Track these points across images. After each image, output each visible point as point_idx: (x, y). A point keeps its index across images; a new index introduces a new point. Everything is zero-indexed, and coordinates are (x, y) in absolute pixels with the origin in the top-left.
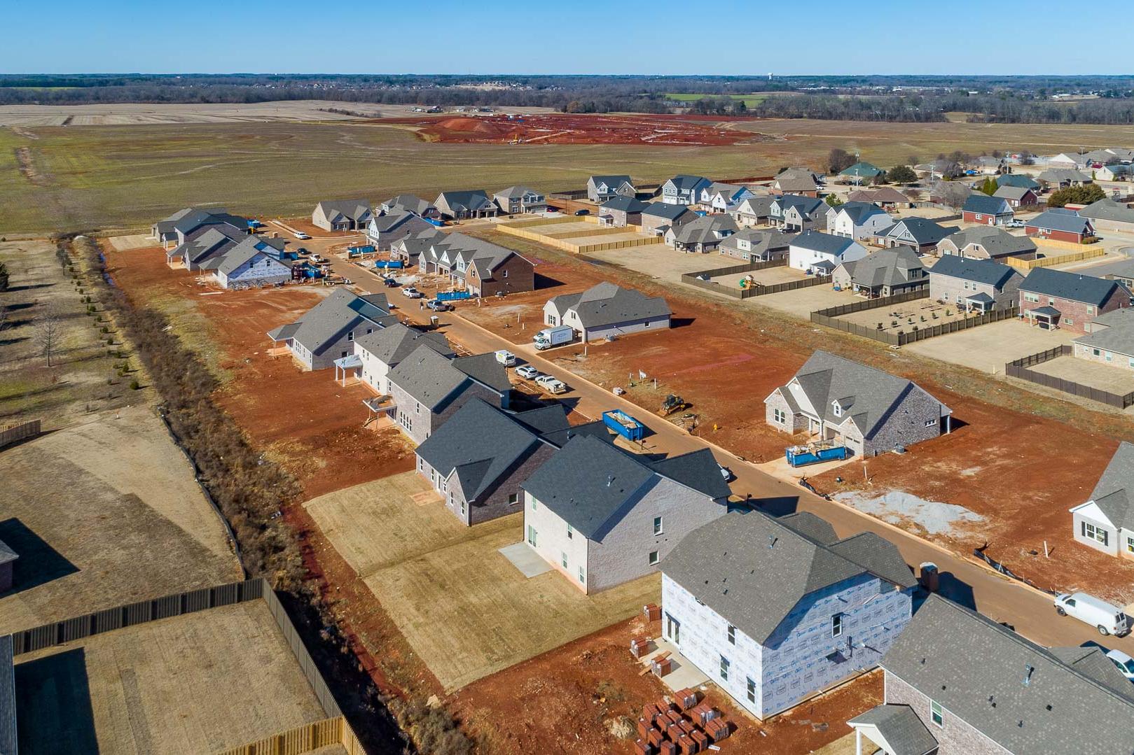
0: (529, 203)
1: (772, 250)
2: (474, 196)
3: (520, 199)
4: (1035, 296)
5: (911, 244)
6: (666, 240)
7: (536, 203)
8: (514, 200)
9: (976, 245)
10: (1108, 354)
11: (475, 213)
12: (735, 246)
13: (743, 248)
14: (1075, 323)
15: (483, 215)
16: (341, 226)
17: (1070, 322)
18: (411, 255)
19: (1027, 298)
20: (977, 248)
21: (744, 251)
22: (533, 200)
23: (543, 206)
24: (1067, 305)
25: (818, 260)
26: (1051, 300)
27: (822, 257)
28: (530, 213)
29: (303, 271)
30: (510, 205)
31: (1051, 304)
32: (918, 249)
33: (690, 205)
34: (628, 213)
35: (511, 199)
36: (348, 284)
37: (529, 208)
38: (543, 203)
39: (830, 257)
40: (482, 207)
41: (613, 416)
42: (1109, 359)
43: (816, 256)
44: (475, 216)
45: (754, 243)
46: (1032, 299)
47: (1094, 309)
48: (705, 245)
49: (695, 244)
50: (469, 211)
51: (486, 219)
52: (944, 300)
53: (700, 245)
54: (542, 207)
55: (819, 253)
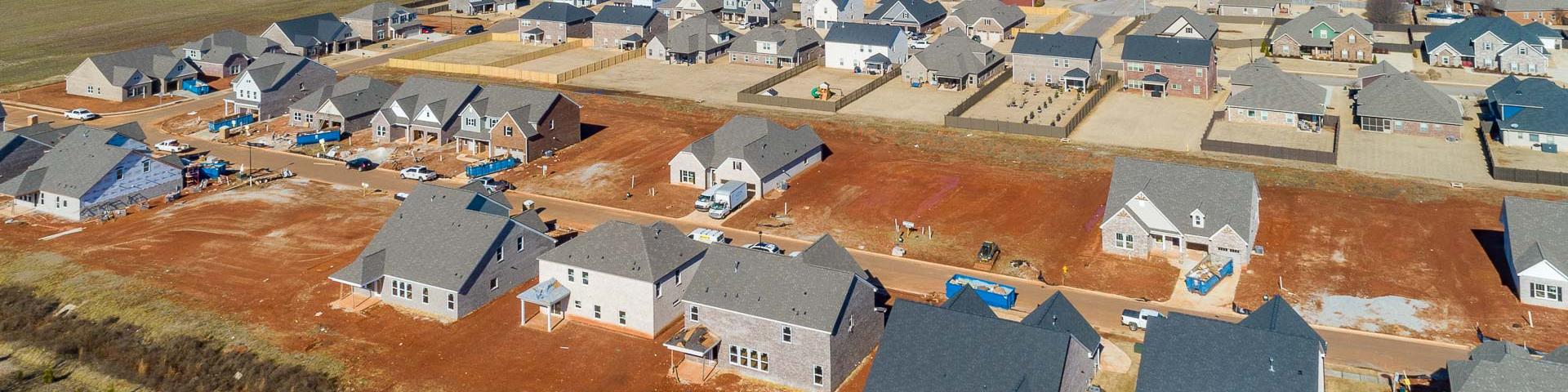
0: (399, 25)
1: (801, 50)
2: (322, 23)
3: (386, 20)
4: (1139, 65)
5: (911, 25)
6: (648, 52)
7: (407, 23)
8: (380, 23)
9: (987, 19)
10: (1264, 114)
11: (330, 46)
12: (753, 50)
13: (766, 51)
14: (1184, 87)
15: (342, 48)
16: (139, 92)
17: (1179, 87)
18: (348, 119)
19: (1131, 68)
20: (989, 22)
21: (768, 55)
22: (403, 20)
23: (417, 26)
24: (1176, 70)
25: (868, 55)
26: (1158, 67)
27: (870, 51)
28: (401, 38)
29: (196, 168)
30: (375, 30)
31: (1158, 71)
32: (919, 30)
33: (590, 6)
34: (569, 24)
35: (375, 22)
36: (288, 177)
37: (399, 32)
38: (414, 22)
39: (884, 50)
40: (340, 37)
41: (956, 282)
42: (1265, 118)
43: (862, 50)
44: (330, 51)
45: (780, 44)
46: (1136, 68)
47: (1204, 71)
48: (708, 53)
49: (695, 54)
50: (323, 45)
51: (346, 52)
52: (1030, 81)
53: (702, 54)
54: (414, 28)
55: (866, 47)
